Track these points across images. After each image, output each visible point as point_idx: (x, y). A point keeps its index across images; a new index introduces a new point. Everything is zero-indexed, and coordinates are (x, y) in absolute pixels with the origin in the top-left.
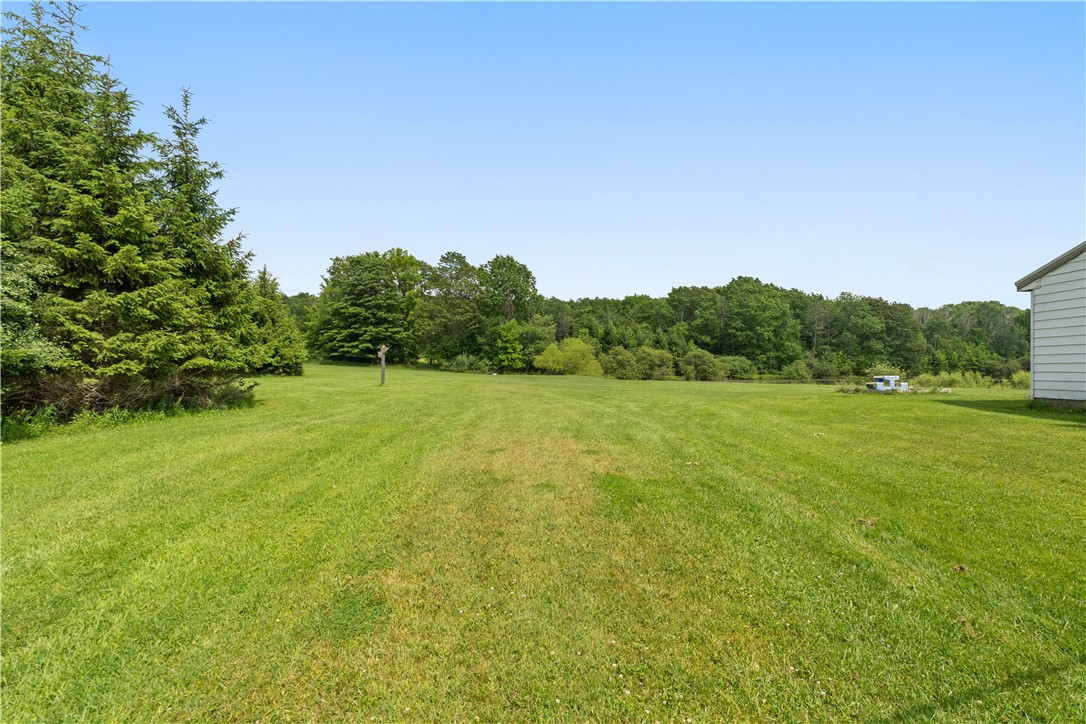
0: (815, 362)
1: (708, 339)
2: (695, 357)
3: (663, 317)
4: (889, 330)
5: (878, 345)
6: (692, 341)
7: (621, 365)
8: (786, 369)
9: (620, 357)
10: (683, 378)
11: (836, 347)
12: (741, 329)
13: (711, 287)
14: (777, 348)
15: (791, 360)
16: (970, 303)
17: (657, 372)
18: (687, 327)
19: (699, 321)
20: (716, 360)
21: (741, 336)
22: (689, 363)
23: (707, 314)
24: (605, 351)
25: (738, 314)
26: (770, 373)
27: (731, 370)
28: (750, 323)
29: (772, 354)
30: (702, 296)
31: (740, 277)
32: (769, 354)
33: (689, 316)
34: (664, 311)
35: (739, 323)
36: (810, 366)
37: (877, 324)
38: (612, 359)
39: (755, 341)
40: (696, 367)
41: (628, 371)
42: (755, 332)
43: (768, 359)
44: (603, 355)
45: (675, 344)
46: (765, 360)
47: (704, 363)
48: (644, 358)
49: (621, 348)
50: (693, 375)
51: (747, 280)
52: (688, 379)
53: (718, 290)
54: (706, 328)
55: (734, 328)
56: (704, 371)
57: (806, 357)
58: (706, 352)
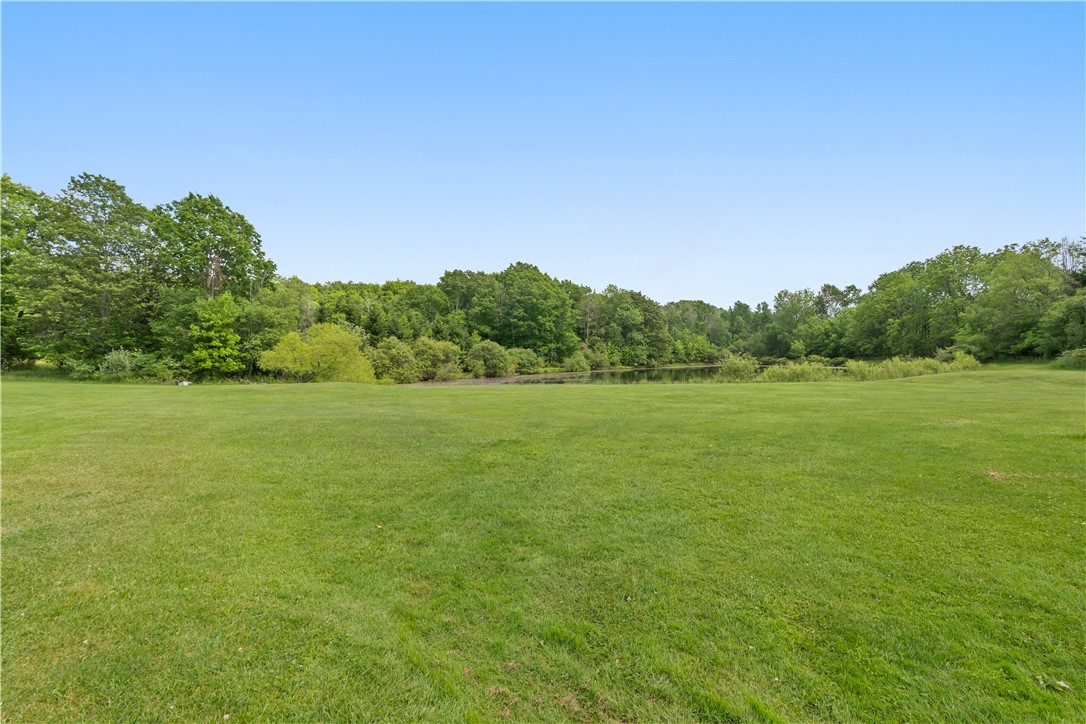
0: (589, 351)
1: (487, 330)
2: (483, 349)
3: (435, 304)
4: (646, 322)
5: (638, 336)
6: (476, 332)
7: (397, 361)
8: (567, 361)
9: (394, 351)
10: (471, 375)
11: (606, 337)
12: (523, 319)
13: (488, 272)
14: (559, 338)
15: (570, 351)
16: (685, 302)
17: (441, 371)
18: (464, 316)
19: (477, 309)
20: (507, 353)
21: (523, 325)
22: (476, 357)
23: (486, 302)
24: (373, 343)
25: (519, 302)
26: (552, 366)
27: (519, 364)
28: (532, 311)
29: (553, 346)
30: (480, 281)
31: (519, 263)
32: (550, 345)
33: (466, 302)
34: (436, 297)
35: (520, 312)
36: (587, 357)
37: (638, 316)
38: (382, 354)
39: (537, 333)
40: (485, 361)
41: (405, 371)
42: (536, 321)
43: (550, 350)
44: (371, 349)
45: (457, 335)
46: (546, 352)
47: (494, 356)
48: (424, 352)
49: (393, 339)
50: (482, 371)
51: (527, 267)
52: (477, 376)
53: (496, 277)
54: (485, 317)
55: (515, 317)
56: (495, 366)
57: (582, 348)
58: (495, 344)
